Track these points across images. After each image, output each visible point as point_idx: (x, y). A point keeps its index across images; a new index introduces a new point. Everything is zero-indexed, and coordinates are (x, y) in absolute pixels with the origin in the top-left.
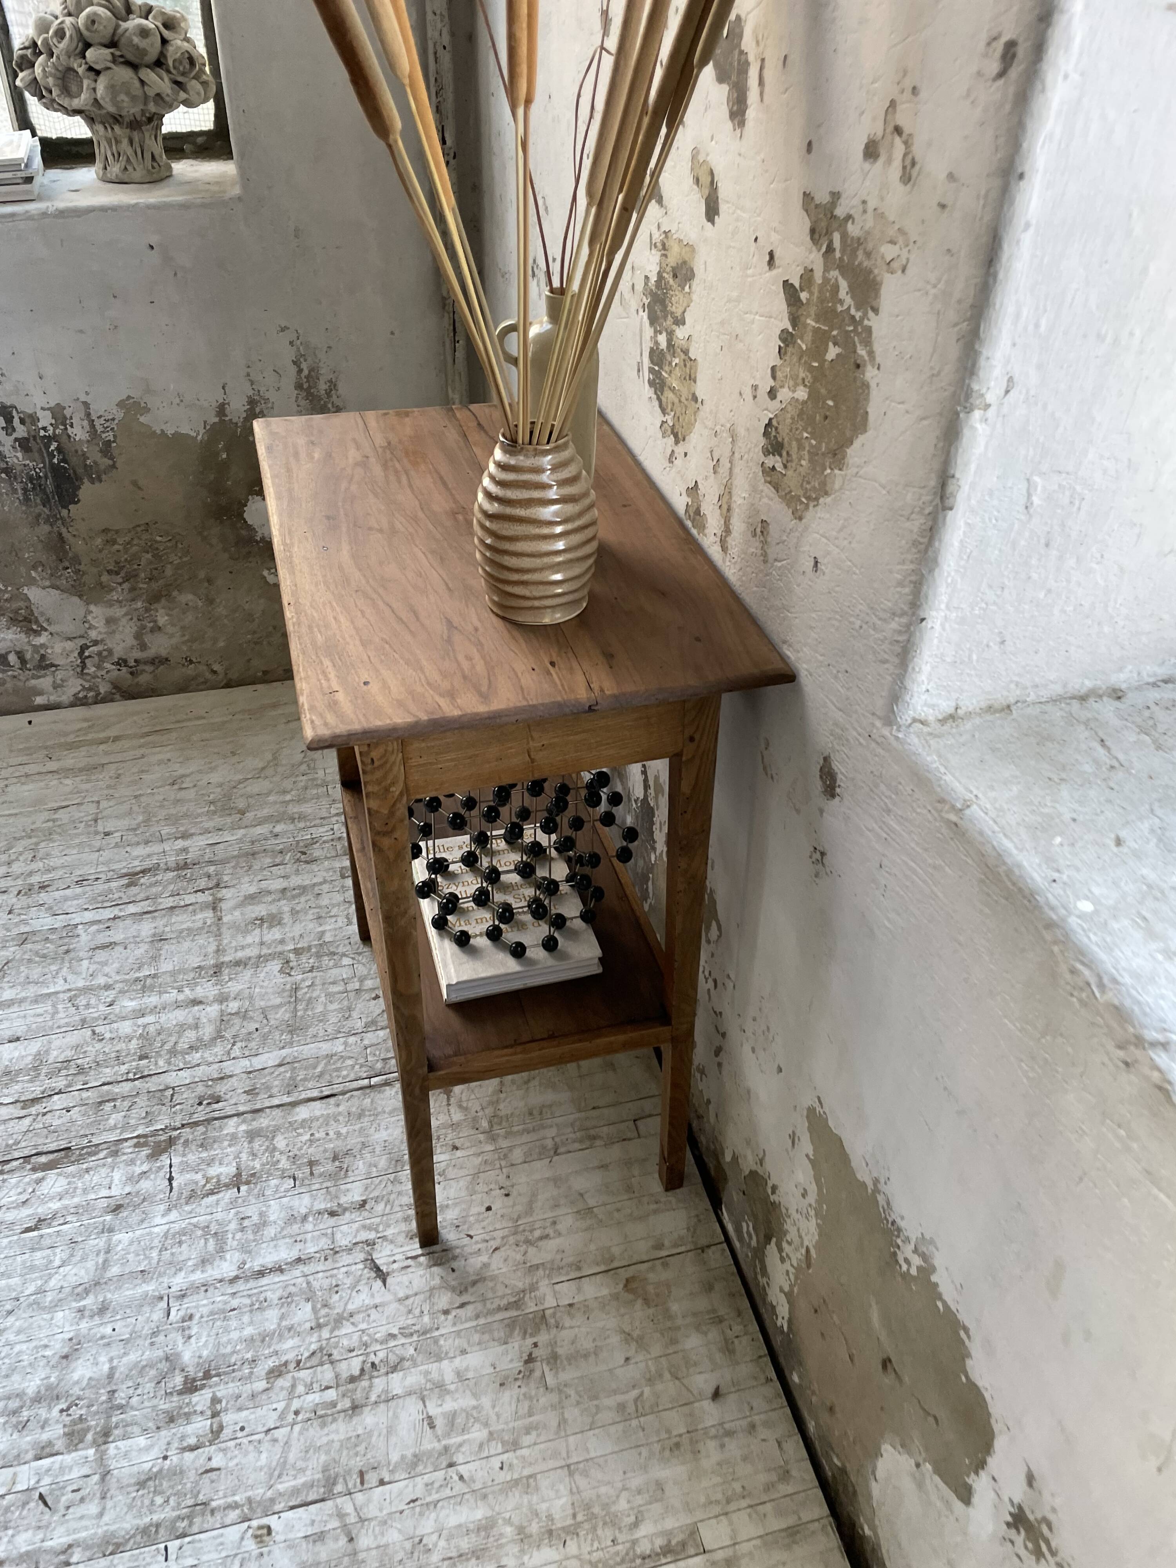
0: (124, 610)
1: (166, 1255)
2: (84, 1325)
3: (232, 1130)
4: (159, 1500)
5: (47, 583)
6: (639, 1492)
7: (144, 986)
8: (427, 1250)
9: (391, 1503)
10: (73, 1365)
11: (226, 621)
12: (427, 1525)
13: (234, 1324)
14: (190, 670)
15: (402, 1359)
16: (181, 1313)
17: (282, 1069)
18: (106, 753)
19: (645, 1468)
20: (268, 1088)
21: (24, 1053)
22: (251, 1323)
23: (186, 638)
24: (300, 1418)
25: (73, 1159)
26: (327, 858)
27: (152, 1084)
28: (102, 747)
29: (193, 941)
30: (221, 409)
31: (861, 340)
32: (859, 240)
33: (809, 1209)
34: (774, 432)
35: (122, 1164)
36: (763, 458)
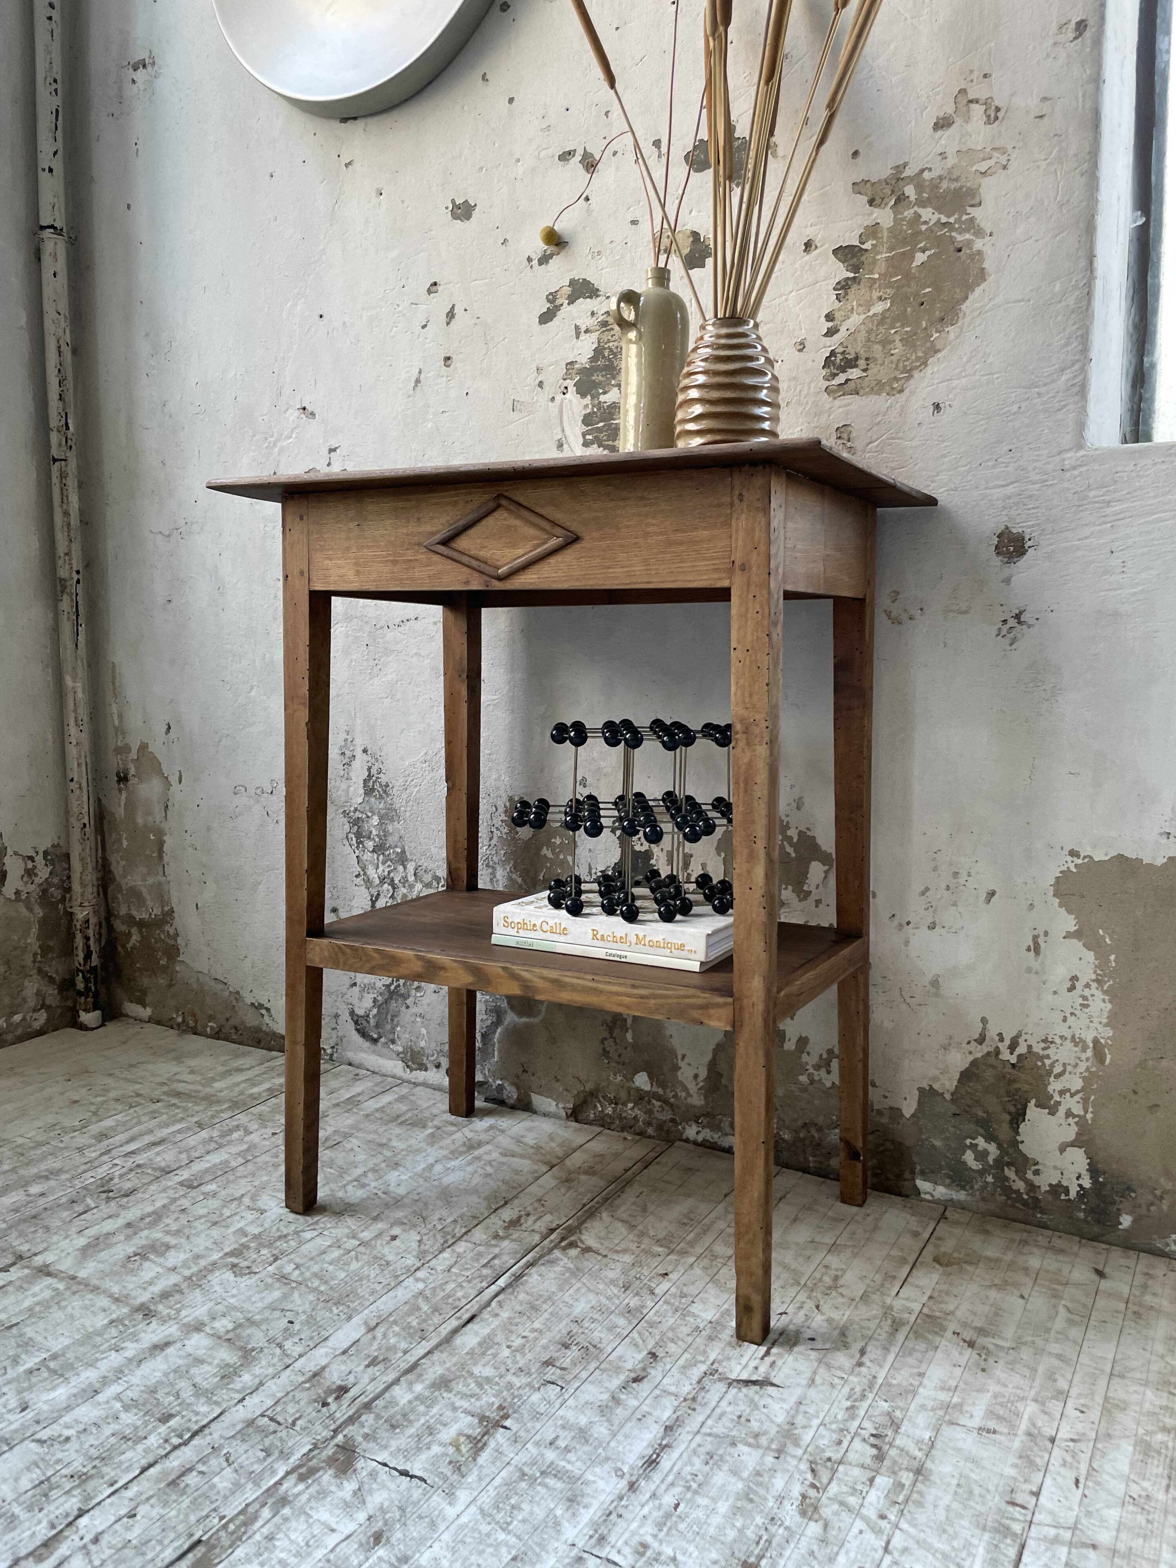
1: (518, 1527)
3: (408, 1397)
7: (52, 1372)
8: (768, 1344)
9: (1067, 1499)
12: (1115, 1485)
13: (697, 1514)
15: (889, 1414)
16: (627, 1550)
17: (380, 1330)
19: (1148, 1338)
20: (391, 1350)
22: (714, 1500)
24: (892, 1517)
25: (225, 1545)
29: (62, 1308)
31: (960, 231)
32: (941, 178)
33: (1087, 993)
34: (839, 357)
35: (313, 1503)
36: (826, 384)
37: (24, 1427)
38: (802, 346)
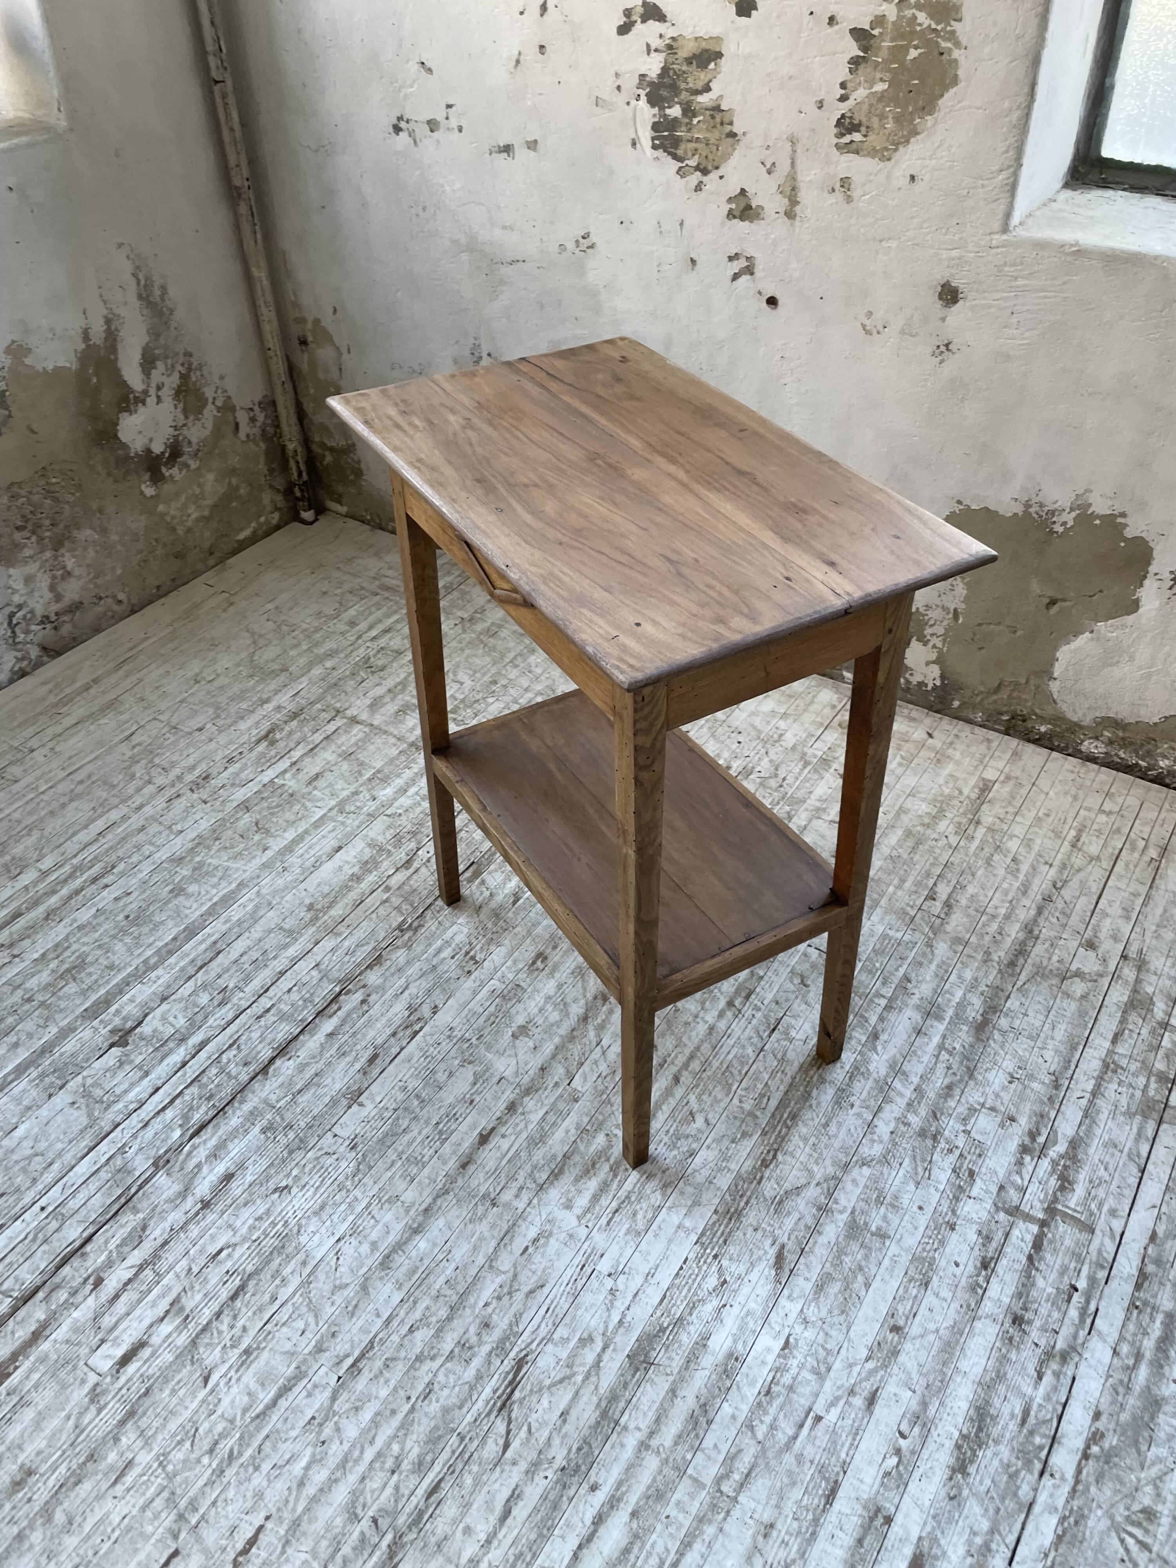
0: (37, 564)
11: (119, 547)
14: (101, 607)
18: (103, 693)
21: (358, 850)
23: (91, 576)
28: (92, 691)
29: (372, 743)
30: (86, 335)
31: (945, 39)
34: (848, 121)
36: (836, 140)
37: (377, 809)
38: (820, 105)
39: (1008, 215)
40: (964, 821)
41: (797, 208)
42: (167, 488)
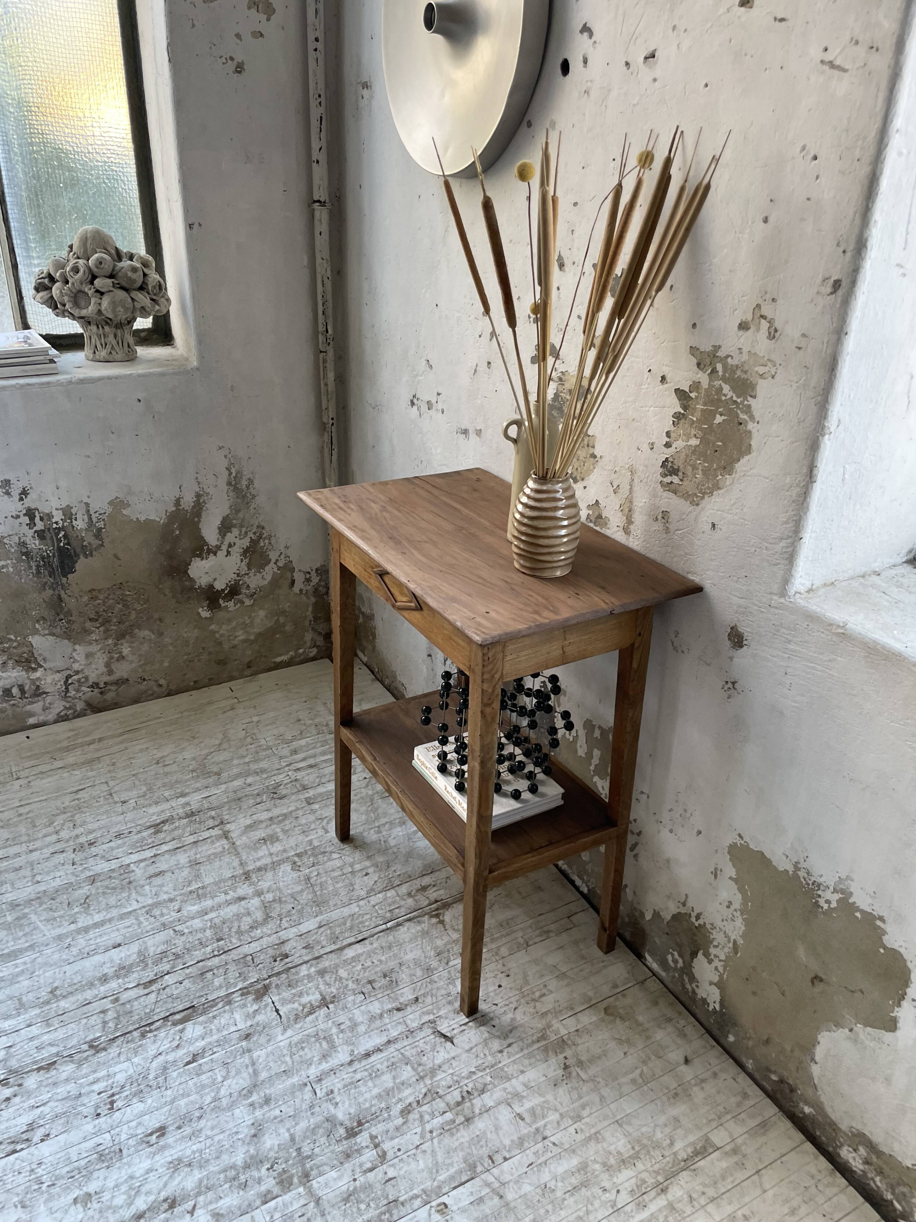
0: (100, 646)
1: (296, 1058)
2: (258, 1113)
3: (306, 973)
4: (363, 1206)
5: (47, 632)
6: (666, 1125)
7: (198, 895)
8: (472, 1018)
9: (517, 1169)
10: (262, 1139)
11: (170, 648)
12: (546, 1176)
13: (363, 1089)
14: (143, 686)
15: (485, 1085)
16: (324, 1090)
17: (322, 929)
18: (98, 750)
19: (663, 1112)
20: (319, 942)
21: (128, 953)
22: (375, 1086)
23: (142, 662)
24: (434, 1134)
25: (199, 1012)
26: (293, 794)
27: (234, 955)
28: (92, 746)
29: (220, 860)
30: (178, 502)
31: (742, 411)
32: (737, 366)
33: (735, 913)
34: (670, 464)
35: (238, 1009)
36: (661, 479)
37: (174, 921)
38: (652, 447)
39: (786, 581)
40: (651, 1181)
41: (632, 527)
42: (221, 614)
